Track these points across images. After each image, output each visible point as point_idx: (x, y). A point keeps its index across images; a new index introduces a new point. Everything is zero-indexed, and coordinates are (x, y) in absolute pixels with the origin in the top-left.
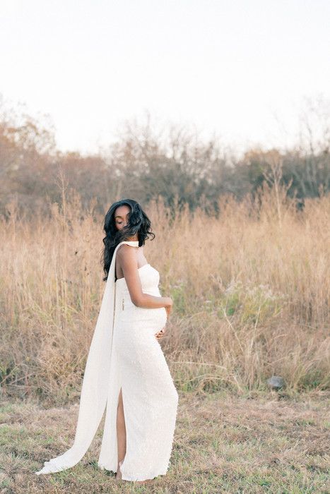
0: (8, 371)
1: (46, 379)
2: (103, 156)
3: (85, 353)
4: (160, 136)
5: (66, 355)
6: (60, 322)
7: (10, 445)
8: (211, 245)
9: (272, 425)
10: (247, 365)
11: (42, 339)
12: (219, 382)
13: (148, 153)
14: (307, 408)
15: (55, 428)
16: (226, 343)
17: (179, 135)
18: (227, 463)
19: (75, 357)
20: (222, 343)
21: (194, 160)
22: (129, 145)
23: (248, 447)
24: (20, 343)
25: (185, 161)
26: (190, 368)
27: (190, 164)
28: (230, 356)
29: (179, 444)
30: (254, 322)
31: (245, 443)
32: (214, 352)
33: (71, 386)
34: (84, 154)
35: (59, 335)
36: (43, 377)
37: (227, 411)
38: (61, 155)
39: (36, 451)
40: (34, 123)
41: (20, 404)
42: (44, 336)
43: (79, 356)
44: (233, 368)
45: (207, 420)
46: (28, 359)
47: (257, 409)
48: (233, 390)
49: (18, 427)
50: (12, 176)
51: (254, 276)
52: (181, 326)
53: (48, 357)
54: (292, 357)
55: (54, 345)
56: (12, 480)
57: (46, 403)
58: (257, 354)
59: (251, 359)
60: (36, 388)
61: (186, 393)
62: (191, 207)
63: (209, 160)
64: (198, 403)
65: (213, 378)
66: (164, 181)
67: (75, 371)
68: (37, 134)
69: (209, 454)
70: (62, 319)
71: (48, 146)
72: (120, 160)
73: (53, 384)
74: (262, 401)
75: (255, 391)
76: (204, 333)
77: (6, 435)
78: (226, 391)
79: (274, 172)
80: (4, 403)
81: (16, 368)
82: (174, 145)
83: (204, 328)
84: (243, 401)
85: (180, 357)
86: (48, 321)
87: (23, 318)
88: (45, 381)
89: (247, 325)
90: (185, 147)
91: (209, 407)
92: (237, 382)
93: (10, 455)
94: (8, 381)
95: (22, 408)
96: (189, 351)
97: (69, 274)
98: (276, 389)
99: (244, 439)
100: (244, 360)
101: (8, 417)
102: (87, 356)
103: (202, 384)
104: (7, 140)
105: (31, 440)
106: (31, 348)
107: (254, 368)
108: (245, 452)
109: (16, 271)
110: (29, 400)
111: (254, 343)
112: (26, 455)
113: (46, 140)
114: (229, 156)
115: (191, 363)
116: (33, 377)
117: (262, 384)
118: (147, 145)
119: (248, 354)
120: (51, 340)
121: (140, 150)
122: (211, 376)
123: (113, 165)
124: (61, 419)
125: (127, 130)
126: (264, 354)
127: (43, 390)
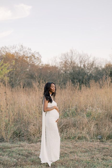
0: (20, 133)
4: (76, 59)
5: (37, 128)
7: (18, 152)
9: (95, 149)
12: (82, 137)
14: (108, 144)
15: (31, 148)
19: (39, 129)
22: (66, 62)
23: (87, 154)
26: (74, 132)
32: (82, 128)
33: (38, 137)
34: (51, 65)
35: (35, 122)
36: (30, 135)
37: (83, 145)
38: (43, 65)
39: (25, 154)
43: (41, 128)
44: (87, 133)
45: (77, 147)
47: (93, 144)
48: (87, 139)
49: (21, 148)
52: (72, 120)
53: (31, 129)
54: (105, 130)
55: (33, 125)
61: (72, 140)
67: (39, 133)
68: (35, 59)
71: (39, 63)
72: (62, 67)
73: (33, 137)
74: (94, 142)
75: (93, 140)
77: (17, 150)
78: (84, 140)
79: (107, 73)
80: (18, 142)
81: (22, 132)
82: (81, 62)
84: (89, 142)
86: (32, 118)
87: (25, 118)
89: (92, 120)
92: (88, 137)
94: (19, 136)
95: (22, 143)
98: (100, 139)
99: (86, 152)
103: (77, 137)
104: (25, 60)
105: (24, 151)
110: (25, 141)
112: (22, 155)
113: (38, 61)
116: (27, 135)
117: (95, 138)
118: (72, 62)
119: (92, 129)
120: (33, 124)
121: (69, 64)
122: (80, 135)
123: (60, 69)
124: (34, 146)
125: (65, 57)
126: (97, 129)
127: (30, 139)
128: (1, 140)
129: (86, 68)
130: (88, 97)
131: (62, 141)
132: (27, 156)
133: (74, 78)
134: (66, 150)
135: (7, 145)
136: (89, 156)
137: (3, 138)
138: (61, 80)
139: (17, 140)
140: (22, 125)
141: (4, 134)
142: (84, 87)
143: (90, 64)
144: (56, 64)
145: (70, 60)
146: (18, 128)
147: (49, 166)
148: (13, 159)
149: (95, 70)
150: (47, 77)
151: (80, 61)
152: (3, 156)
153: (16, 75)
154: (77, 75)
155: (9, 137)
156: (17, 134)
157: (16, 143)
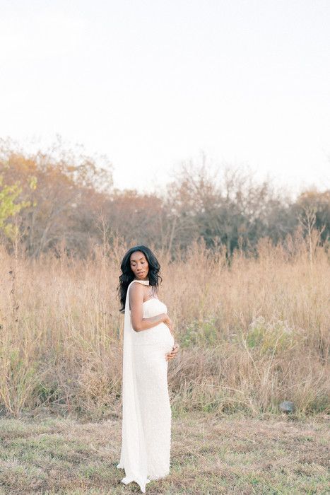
0: (52, 392)
1: (84, 399)
3: (120, 377)
4: (215, 176)
5: (103, 378)
6: (99, 350)
7: (48, 449)
9: (275, 440)
11: (82, 364)
12: (236, 404)
13: (203, 193)
14: (311, 428)
15: (87, 438)
16: (246, 371)
17: (234, 176)
19: (110, 380)
20: (241, 371)
21: (248, 200)
22: (185, 185)
23: (250, 457)
26: (211, 393)
28: (248, 383)
29: (192, 452)
32: (234, 379)
33: (106, 405)
35: (98, 361)
36: (82, 397)
37: (239, 428)
38: (119, 193)
39: (69, 454)
41: (60, 419)
42: (84, 361)
43: (114, 379)
44: (249, 393)
45: (220, 435)
46: (69, 381)
47: (267, 428)
48: (249, 412)
50: (69, 214)
52: (206, 356)
53: (87, 379)
54: (304, 385)
55: (93, 369)
56: (47, 474)
57: (83, 419)
60: (76, 407)
61: (207, 413)
64: (215, 422)
66: (218, 221)
67: (111, 393)
68: (95, 173)
70: (101, 347)
71: (106, 185)
72: (175, 199)
73: (90, 403)
74: (272, 421)
75: (267, 413)
76: (226, 362)
78: (241, 413)
79: (308, 217)
81: (59, 389)
82: (229, 185)
83: (227, 357)
84: (255, 421)
86: (88, 348)
87: (67, 346)
90: (240, 187)
91: (225, 425)
92: (253, 406)
93: (48, 457)
94: (51, 401)
95: (60, 422)
96: (211, 377)
98: (287, 412)
99: (249, 449)
100: (260, 386)
101: (49, 428)
102: (121, 379)
103: (221, 406)
104: (67, 178)
105: (66, 446)
110: (69, 416)
112: (61, 457)
113: (104, 179)
116: (73, 397)
117: (275, 408)
118: (202, 185)
119: (265, 381)
120: (90, 365)
121: (196, 190)
122: (230, 399)
123: (169, 203)
124: (94, 431)
125: (183, 170)
126: (279, 381)
127: (82, 409)
129: (245, 203)
130: (252, 286)
131: (175, 416)
132: (76, 462)
133: (208, 232)
134: (188, 444)
135: (15, 426)
136: (256, 461)
137: (4, 405)
138: (172, 237)
139: (43, 411)
140: (59, 368)
141: (4, 393)
142: (241, 258)
143: (257, 190)
144: (158, 190)
145: (196, 179)
146: (48, 375)
147: (139, 490)
148: (33, 468)
149: (271, 209)
150: (131, 226)
151: (227, 182)
152: (4, 458)
153: (39, 219)
154: (217, 223)
155: (21, 403)
156: (44, 395)
157: (42, 420)
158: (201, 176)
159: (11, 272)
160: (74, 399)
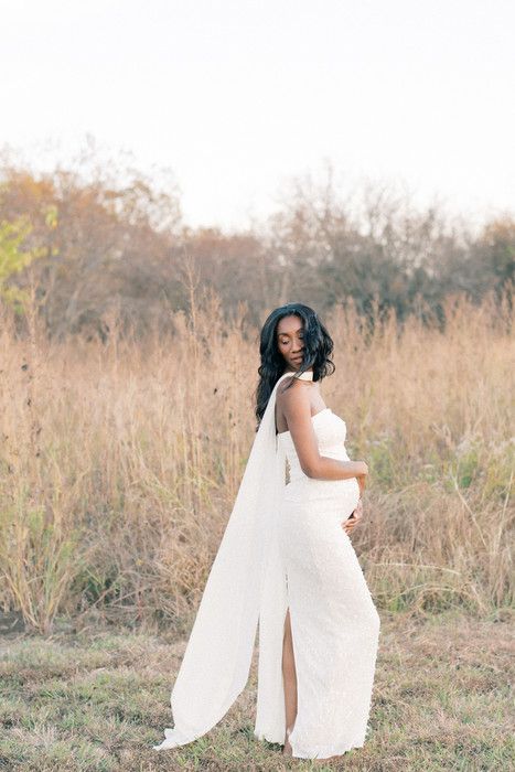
0: (108, 583)
1: (168, 595)
2: (258, 233)
4: (349, 201)
5: (202, 555)
6: (190, 503)
7: (112, 703)
8: (432, 374)
10: (493, 568)
11: (162, 531)
12: (447, 594)
13: (330, 228)
16: (459, 532)
17: (380, 199)
18: (463, 727)
20: (451, 532)
21: (404, 238)
22: (299, 216)
23: (496, 700)
24: (127, 537)
25: (390, 241)
26: (400, 573)
27: (397, 244)
28: (466, 554)
29: (385, 697)
30: (503, 497)
31: (491, 694)
32: (440, 547)
34: (227, 231)
35: (189, 523)
36: (164, 592)
37: (462, 641)
38: (190, 234)
39: (153, 711)
40: (145, 182)
41: (127, 635)
42: (165, 526)
44: (469, 572)
45: (429, 656)
46: (139, 563)
48: (471, 607)
49: (125, 673)
50: (112, 268)
51: (502, 422)
52: (385, 507)
53: (172, 559)
55: (182, 539)
56: (115, 759)
57: (169, 634)
58: (508, 548)
59: (499, 558)
60: (154, 609)
61: (395, 614)
62: (400, 314)
63: (429, 239)
64: (414, 629)
65: (438, 588)
66: (357, 272)
68: (151, 200)
69: (432, 712)
70: (194, 498)
71: (169, 219)
72: (285, 240)
73: (181, 602)
75: (506, 609)
76: (423, 516)
77: (106, 686)
78: (459, 610)
80: (101, 635)
81: (120, 579)
82: (372, 214)
83: (423, 508)
84: (486, 626)
85: (383, 557)
86: (171, 501)
87: (132, 497)
88: (167, 598)
89: (492, 504)
90: (389, 218)
91: (433, 636)
92: (477, 595)
93: (112, 719)
94: (107, 600)
95: (131, 642)
96: (398, 545)
97: (205, 425)
99: (490, 686)
100: (487, 559)
101: (108, 657)
103: (420, 600)
104: (103, 211)
105: (145, 694)
106: (145, 543)
107: (505, 571)
108: (490, 707)
109: (119, 422)
110: (142, 629)
111: (504, 532)
113: (166, 210)
114: (460, 231)
115: (402, 564)
116: (148, 592)
118: (328, 216)
119: (495, 549)
120: (178, 532)
121: (317, 224)
122: (435, 586)
123: (274, 247)
127: (166, 613)
128: (6, 622)
135: (42, 653)
137: (21, 611)
139: (92, 619)
141: (21, 590)
143: (417, 221)
145: (318, 205)
146: (98, 553)
148: (87, 748)
152: (29, 726)
153: (61, 277)
155: (51, 606)
156: (92, 589)
157: (92, 637)
158: (327, 200)
159: (25, 367)
160: (150, 596)
